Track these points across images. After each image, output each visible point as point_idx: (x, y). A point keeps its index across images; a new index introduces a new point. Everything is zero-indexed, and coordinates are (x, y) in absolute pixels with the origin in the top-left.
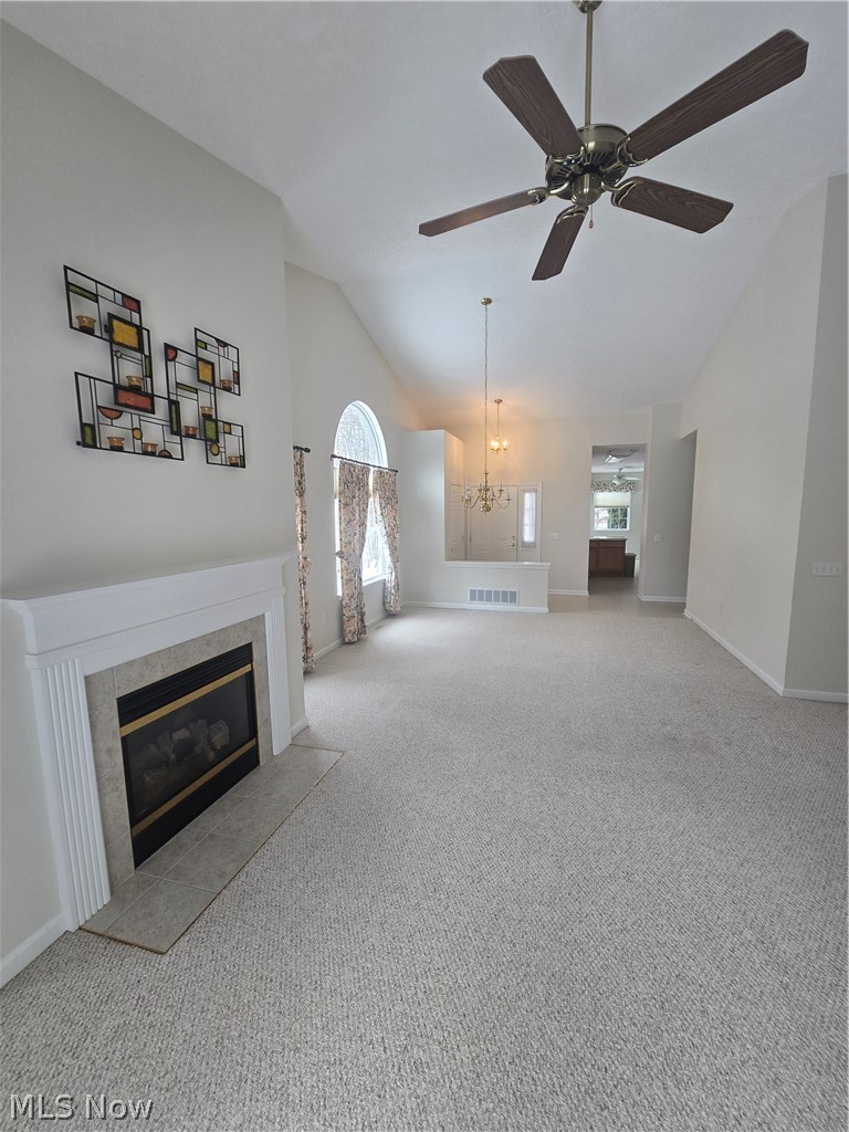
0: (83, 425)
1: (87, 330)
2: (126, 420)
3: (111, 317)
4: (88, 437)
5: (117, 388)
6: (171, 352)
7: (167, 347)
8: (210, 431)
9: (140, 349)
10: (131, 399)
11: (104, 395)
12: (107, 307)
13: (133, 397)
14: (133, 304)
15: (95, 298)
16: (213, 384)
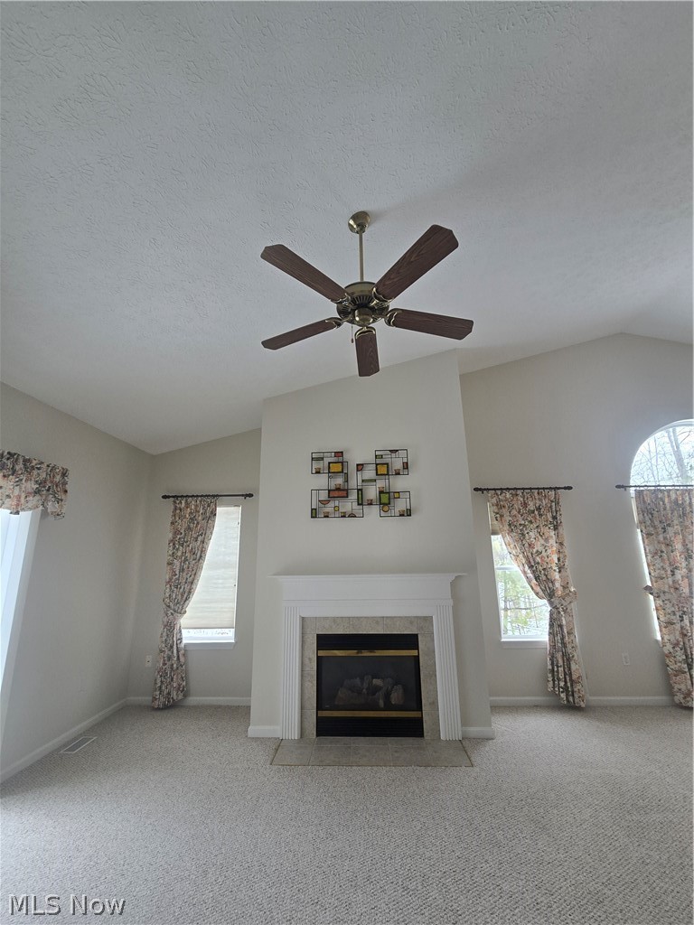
0: (312, 509)
1: (318, 472)
2: (332, 504)
3: (329, 463)
4: (314, 514)
5: (329, 491)
6: (360, 467)
7: (358, 465)
8: (386, 500)
9: (342, 472)
10: (336, 494)
11: (324, 496)
12: (327, 461)
13: (339, 493)
14: (339, 454)
15: (322, 459)
16: (388, 474)
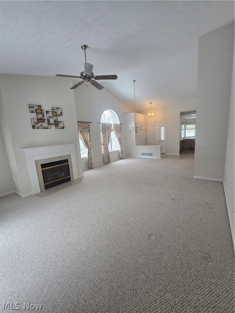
0: (32, 126)
1: (32, 112)
2: (40, 124)
4: (34, 127)
5: (38, 119)
6: (47, 112)
7: (46, 111)
8: (57, 123)
9: (42, 113)
11: (36, 121)
12: (35, 108)
13: (41, 120)
14: (40, 106)
15: (33, 107)
16: (56, 115)
